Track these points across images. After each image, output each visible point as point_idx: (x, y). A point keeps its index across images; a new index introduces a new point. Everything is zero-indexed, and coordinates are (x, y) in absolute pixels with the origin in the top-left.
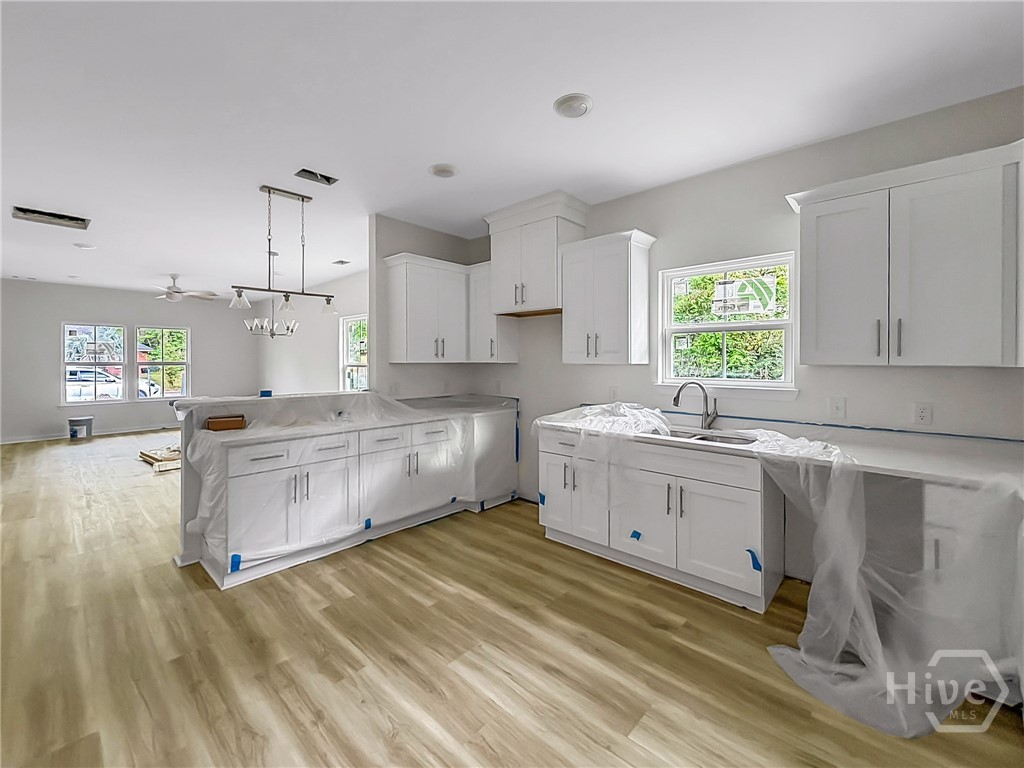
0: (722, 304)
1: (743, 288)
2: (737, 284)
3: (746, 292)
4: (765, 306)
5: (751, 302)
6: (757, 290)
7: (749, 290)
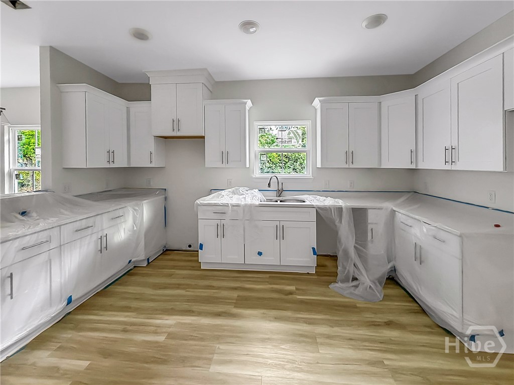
0: (280, 140)
1: (289, 134)
2: (287, 132)
3: (290, 136)
4: (298, 142)
5: (293, 140)
6: (295, 135)
7: (292, 135)
